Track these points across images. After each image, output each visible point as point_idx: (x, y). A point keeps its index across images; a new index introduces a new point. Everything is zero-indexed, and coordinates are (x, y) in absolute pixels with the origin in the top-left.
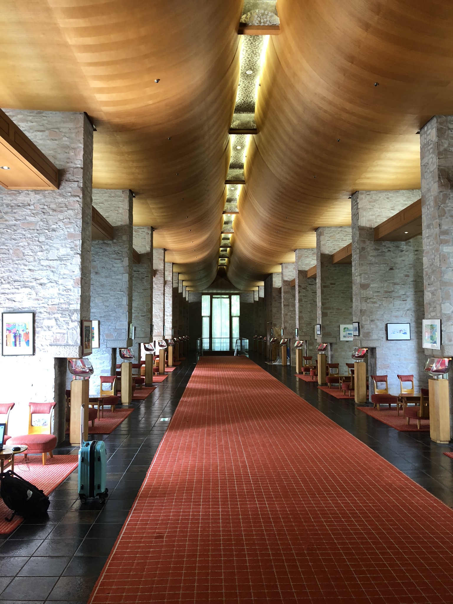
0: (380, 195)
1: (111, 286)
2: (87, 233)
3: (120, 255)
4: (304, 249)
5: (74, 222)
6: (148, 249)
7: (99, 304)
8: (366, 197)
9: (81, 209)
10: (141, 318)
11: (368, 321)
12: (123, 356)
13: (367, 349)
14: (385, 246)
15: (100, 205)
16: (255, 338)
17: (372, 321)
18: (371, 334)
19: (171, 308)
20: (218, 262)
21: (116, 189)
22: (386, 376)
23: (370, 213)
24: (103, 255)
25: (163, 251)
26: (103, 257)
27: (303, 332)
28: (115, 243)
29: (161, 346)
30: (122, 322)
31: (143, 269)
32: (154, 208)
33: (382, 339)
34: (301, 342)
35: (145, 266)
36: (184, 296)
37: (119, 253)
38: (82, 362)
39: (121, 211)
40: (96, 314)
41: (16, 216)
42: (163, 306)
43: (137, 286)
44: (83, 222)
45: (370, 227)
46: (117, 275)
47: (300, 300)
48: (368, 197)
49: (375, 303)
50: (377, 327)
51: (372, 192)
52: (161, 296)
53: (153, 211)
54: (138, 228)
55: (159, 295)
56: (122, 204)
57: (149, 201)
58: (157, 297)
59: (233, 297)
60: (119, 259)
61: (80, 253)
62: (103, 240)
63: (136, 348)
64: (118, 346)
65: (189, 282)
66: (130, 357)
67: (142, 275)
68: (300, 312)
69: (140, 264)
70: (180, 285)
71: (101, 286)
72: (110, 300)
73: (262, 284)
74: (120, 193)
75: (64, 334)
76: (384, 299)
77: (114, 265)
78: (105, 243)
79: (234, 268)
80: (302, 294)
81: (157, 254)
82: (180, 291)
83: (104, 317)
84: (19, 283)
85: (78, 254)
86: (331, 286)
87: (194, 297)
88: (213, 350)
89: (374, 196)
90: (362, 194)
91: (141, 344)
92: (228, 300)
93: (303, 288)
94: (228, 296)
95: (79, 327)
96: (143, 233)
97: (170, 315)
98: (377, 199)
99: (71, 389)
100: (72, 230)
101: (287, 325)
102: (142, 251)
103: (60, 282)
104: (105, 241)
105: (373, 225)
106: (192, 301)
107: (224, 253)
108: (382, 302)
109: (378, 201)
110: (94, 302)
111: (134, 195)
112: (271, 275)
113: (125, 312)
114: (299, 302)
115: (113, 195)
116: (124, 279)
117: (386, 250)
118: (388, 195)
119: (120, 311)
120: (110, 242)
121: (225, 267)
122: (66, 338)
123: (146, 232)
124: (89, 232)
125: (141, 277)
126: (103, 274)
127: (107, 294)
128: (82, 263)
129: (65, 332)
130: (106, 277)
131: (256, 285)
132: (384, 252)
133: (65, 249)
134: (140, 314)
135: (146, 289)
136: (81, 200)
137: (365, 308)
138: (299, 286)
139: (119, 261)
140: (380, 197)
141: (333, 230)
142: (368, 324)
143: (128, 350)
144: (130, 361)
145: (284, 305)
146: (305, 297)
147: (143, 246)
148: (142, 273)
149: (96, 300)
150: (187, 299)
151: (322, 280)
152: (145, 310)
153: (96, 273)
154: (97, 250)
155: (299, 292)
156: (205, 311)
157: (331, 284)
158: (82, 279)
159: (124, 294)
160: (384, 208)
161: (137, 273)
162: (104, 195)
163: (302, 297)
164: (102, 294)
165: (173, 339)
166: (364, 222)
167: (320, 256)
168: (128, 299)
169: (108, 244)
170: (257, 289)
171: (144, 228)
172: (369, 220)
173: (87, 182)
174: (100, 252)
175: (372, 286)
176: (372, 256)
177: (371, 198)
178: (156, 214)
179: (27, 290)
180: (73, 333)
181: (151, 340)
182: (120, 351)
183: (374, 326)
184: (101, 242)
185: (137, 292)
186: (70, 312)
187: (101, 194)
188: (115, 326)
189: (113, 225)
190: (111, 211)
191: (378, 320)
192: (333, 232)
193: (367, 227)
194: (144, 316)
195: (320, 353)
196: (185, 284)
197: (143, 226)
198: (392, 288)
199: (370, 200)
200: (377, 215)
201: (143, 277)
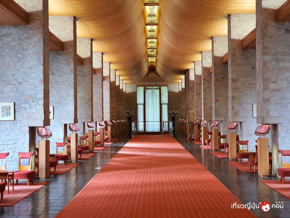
0: (246, 17)
1: (62, 82)
2: (46, 51)
3: (68, 61)
4: (207, 51)
5: (38, 45)
6: (89, 55)
7: (55, 95)
8: (236, 18)
9: (42, 37)
10: (84, 104)
11: (237, 104)
12: (71, 129)
13: (237, 123)
14: (249, 52)
15: (54, 27)
16: (181, 121)
17: (240, 104)
18: (239, 113)
19: (109, 97)
20: (147, 60)
21: (64, 16)
22: (248, 141)
23: (239, 30)
24: (57, 62)
25: (101, 55)
26: (57, 63)
27: (206, 114)
28: (65, 53)
29: (101, 125)
30: (71, 107)
31: (86, 69)
32: (91, 27)
33: (247, 116)
34: (206, 121)
35: (87, 67)
36: (121, 88)
37: (67, 60)
38: (46, 129)
39: (68, 31)
40: (53, 102)
41: (3, 41)
42: (101, 96)
43: (81, 82)
44: (44, 44)
45: (239, 39)
46: (66, 75)
47: (204, 90)
48: (238, 18)
49: (242, 92)
50: (243, 108)
51: (240, 14)
52: (100, 88)
53: (91, 29)
54: (82, 39)
55: (98, 87)
56: (69, 26)
57: (87, 23)
58: (97, 89)
59: (162, 88)
60: (67, 64)
61: (43, 63)
62: (56, 51)
63: (82, 125)
64: (68, 123)
65: (124, 76)
66: (76, 130)
67: (85, 73)
68: (204, 99)
69: (83, 66)
70: (117, 79)
71: (56, 82)
72: (62, 92)
73: (183, 77)
74: (67, 18)
75: (34, 112)
76: (248, 89)
77: (64, 68)
78: (58, 53)
79: (160, 66)
80: (206, 86)
81: (97, 57)
82: (117, 84)
83: (58, 103)
84: (6, 82)
85: (41, 64)
86: (221, 80)
87: (131, 88)
88: (147, 131)
89: (242, 18)
90: (234, 16)
91: (85, 123)
92: (158, 90)
93: (207, 81)
94: (158, 87)
95: (43, 108)
96: (85, 43)
97: (108, 102)
98: (244, 19)
99: (39, 147)
100: (38, 50)
101: (198, 109)
102: (84, 56)
103: (31, 81)
104: (58, 52)
105: (241, 38)
106: (129, 92)
107: (152, 53)
108: (246, 91)
109: (244, 21)
110: (51, 93)
111: (77, 19)
112: (188, 70)
113: (72, 100)
114: (204, 92)
115: (62, 20)
116: (71, 78)
117: (250, 55)
118: (252, 16)
119: (69, 99)
120: (61, 52)
121: (154, 64)
122: (36, 115)
123: (87, 42)
124: (47, 50)
125: (84, 75)
126: (57, 74)
127: (60, 88)
128: (44, 70)
129: (35, 111)
130: (59, 76)
131: (179, 78)
132: (248, 56)
133: (33, 61)
134: (84, 102)
135: (88, 84)
136: (42, 31)
137: (235, 95)
138: (204, 80)
139: (68, 65)
140: (246, 18)
141: (222, 38)
142: (237, 106)
143: (75, 126)
144: (77, 133)
145: (196, 94)
146: (208, 88)
147: (85, 52)
148: (85, 72)
149: (53, 92)
150: (124, 90)
151: (215, 75)
152: (87, 99)
153: (53, 74)
154: (52, 58)
155: (204, 84)
156: (140, 100)
157: (222, 78)
158: (44, 79)
159: (72, 88)
160: (249, 26)
161: (82, 72)
162: (56, 20)
163: (206, 88)
164: (57, 88)
165: (111, 121)
166: (234, 36)
167: (213, 57)
168: (74, 91)
169: (60, 54)
170: (180, 81)
171: (86, 40)
172: (238, 35)
173: (45, 19)
174: (54, 60)
175: (239, 80)
176: (240, 59)
177: (240, 19)
178: (93, 31)
179: (12, 86)
180: (39, 112)
181: (92, 120)
182: (70, 126)
183: (241, 108)
184: (55, 52)
185: (82, 86)
186: (38, 99)
187: (54, 20)
188: (66, 109)
189: (63, 41)
190: (61, 31)
191: (244, 103)
192: (223, 40)
193: (237, 39)
194: (87, 103)
195: (214, 128)
196: (121, 78)
197: (85, 38)
198: (254, 81)
199: (239, 20)
200: (243, 31)
201: (85, 75)
